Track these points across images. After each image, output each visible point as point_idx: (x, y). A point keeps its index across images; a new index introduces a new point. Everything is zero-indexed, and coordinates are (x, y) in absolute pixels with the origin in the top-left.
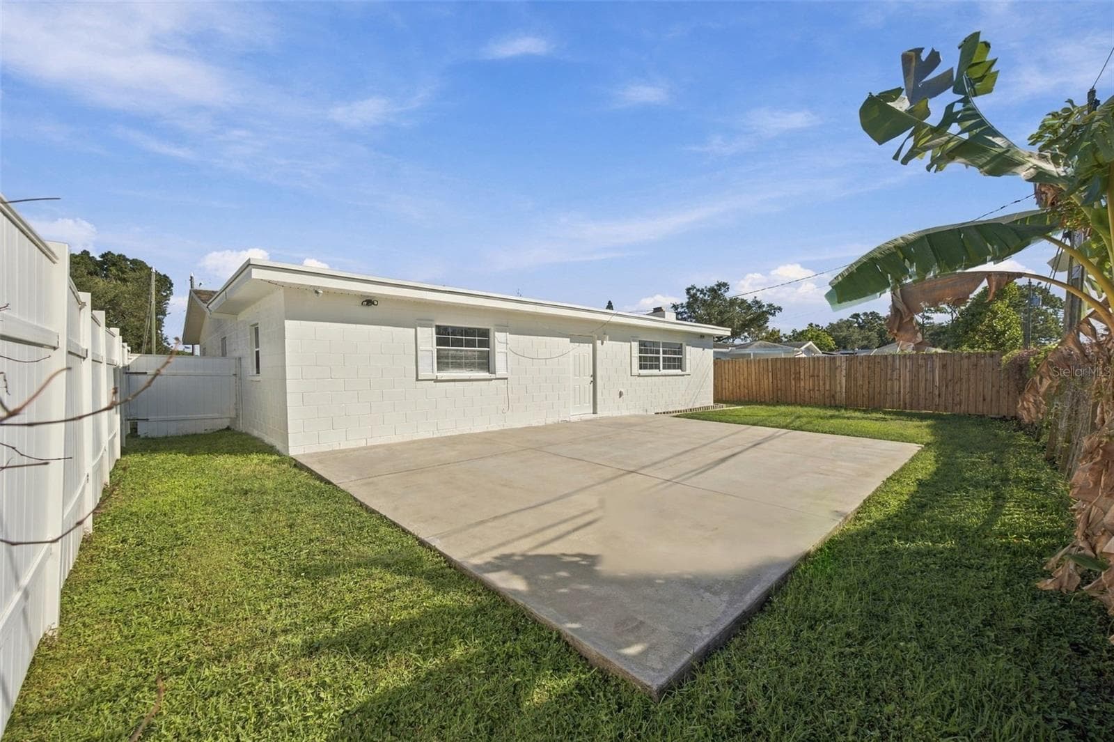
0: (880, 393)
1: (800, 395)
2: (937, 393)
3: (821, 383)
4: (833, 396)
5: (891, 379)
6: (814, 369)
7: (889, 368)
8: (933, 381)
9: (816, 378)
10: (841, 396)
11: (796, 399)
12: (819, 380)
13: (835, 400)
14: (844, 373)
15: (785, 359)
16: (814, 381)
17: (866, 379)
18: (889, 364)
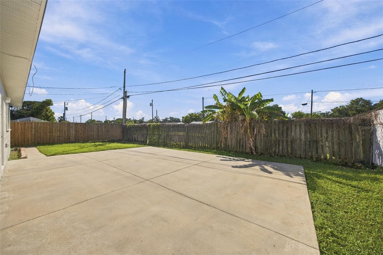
0: (87, 136)
1: (52, 139)
2: (104, 135)
3: (63, 133)
4: (69, 138)
5: (91, 131)
6: (60, 127)
7: (90, 127)
8: (103, 131)
9: (61, 131)
10: (72, 138)
11: (50, 141)
12: (62, 132)
13: (70, 140)
14: (74, 129)
15: (44, 122)
16: (60, 132)
17: (82, 131)
18: (90, 126)
